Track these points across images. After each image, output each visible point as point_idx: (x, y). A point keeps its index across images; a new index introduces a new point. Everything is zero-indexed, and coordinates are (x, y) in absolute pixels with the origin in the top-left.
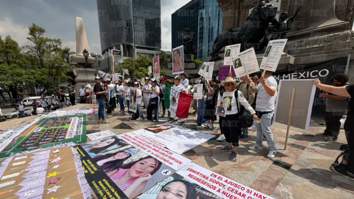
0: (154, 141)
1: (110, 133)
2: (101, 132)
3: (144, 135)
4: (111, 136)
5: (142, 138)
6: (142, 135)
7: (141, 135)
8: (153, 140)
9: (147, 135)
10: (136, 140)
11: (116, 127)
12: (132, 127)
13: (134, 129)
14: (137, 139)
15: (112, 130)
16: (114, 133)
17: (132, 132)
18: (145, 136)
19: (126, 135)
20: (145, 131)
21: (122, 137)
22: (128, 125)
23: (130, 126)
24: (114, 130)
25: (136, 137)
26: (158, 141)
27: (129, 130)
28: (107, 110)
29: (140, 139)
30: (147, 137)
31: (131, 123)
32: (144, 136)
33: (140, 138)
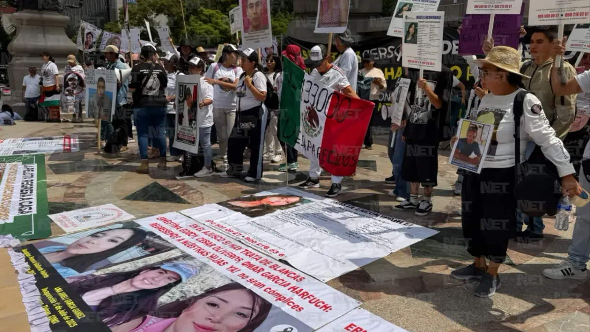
0: (248, 239)
1: (116, 214)
2: (91, 208)
3: (217, 221)
4: (119, 223)
5: (212, 231)
6: (212, 222)
7: (209, 221)
8: (246, 236)
9: (228, 222)
10: (196, 235)
11: (134, 197)
12: (182, 197)
13: (189, 203)
14: (198, 233)
15: (125, 205)
16: (129, 212)
17: (182, 212)
18: (222, 224)
19: (165, 220)
20: (220, 210)
21: (152, 225)
22: (171, 189)
23: (175, 193)
24: (129, 204)
25: (195, 226)
26: (258, 242)
27: (174, 205)
28: (104, 144)
29: (205, 233)
30: (228, 227)
31: (177, 185)
32: (219, 225)
33: (207, 229)
